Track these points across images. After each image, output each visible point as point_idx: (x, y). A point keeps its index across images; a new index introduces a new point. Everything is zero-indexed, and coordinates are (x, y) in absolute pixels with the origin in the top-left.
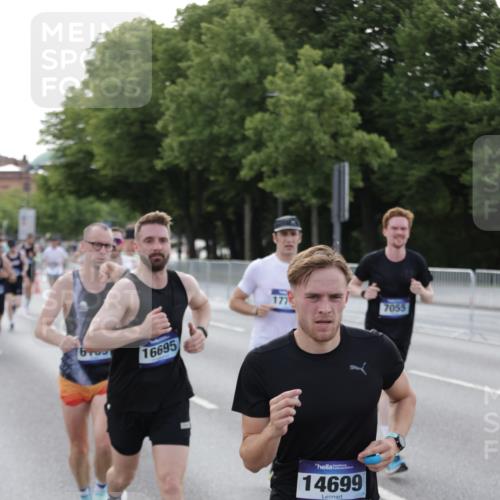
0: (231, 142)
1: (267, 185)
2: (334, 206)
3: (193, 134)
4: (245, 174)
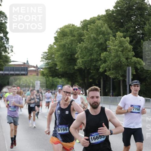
0: (97, 61)
1: (107, 73)
2: (127, 80)
3: (86, 58)
4: (101, 70)
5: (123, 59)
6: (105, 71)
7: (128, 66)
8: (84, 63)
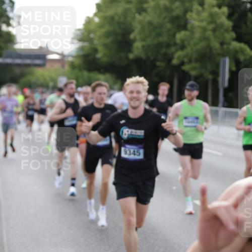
0: (168, 46)
1: (186, 68)
2: (220, 80)
3: (149, 41)
4: (175, 62)
5: (215, 45)
6: (183, 63)
8: (146, 49)
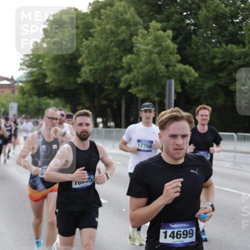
0: (116, 69)
1: (133, 91)
2: (166, 101)
3: (96, 65)
4: (122, 85)
5: (161, 67)
6: (129, 86)
7: (169, 78)
8: (93, 73)
